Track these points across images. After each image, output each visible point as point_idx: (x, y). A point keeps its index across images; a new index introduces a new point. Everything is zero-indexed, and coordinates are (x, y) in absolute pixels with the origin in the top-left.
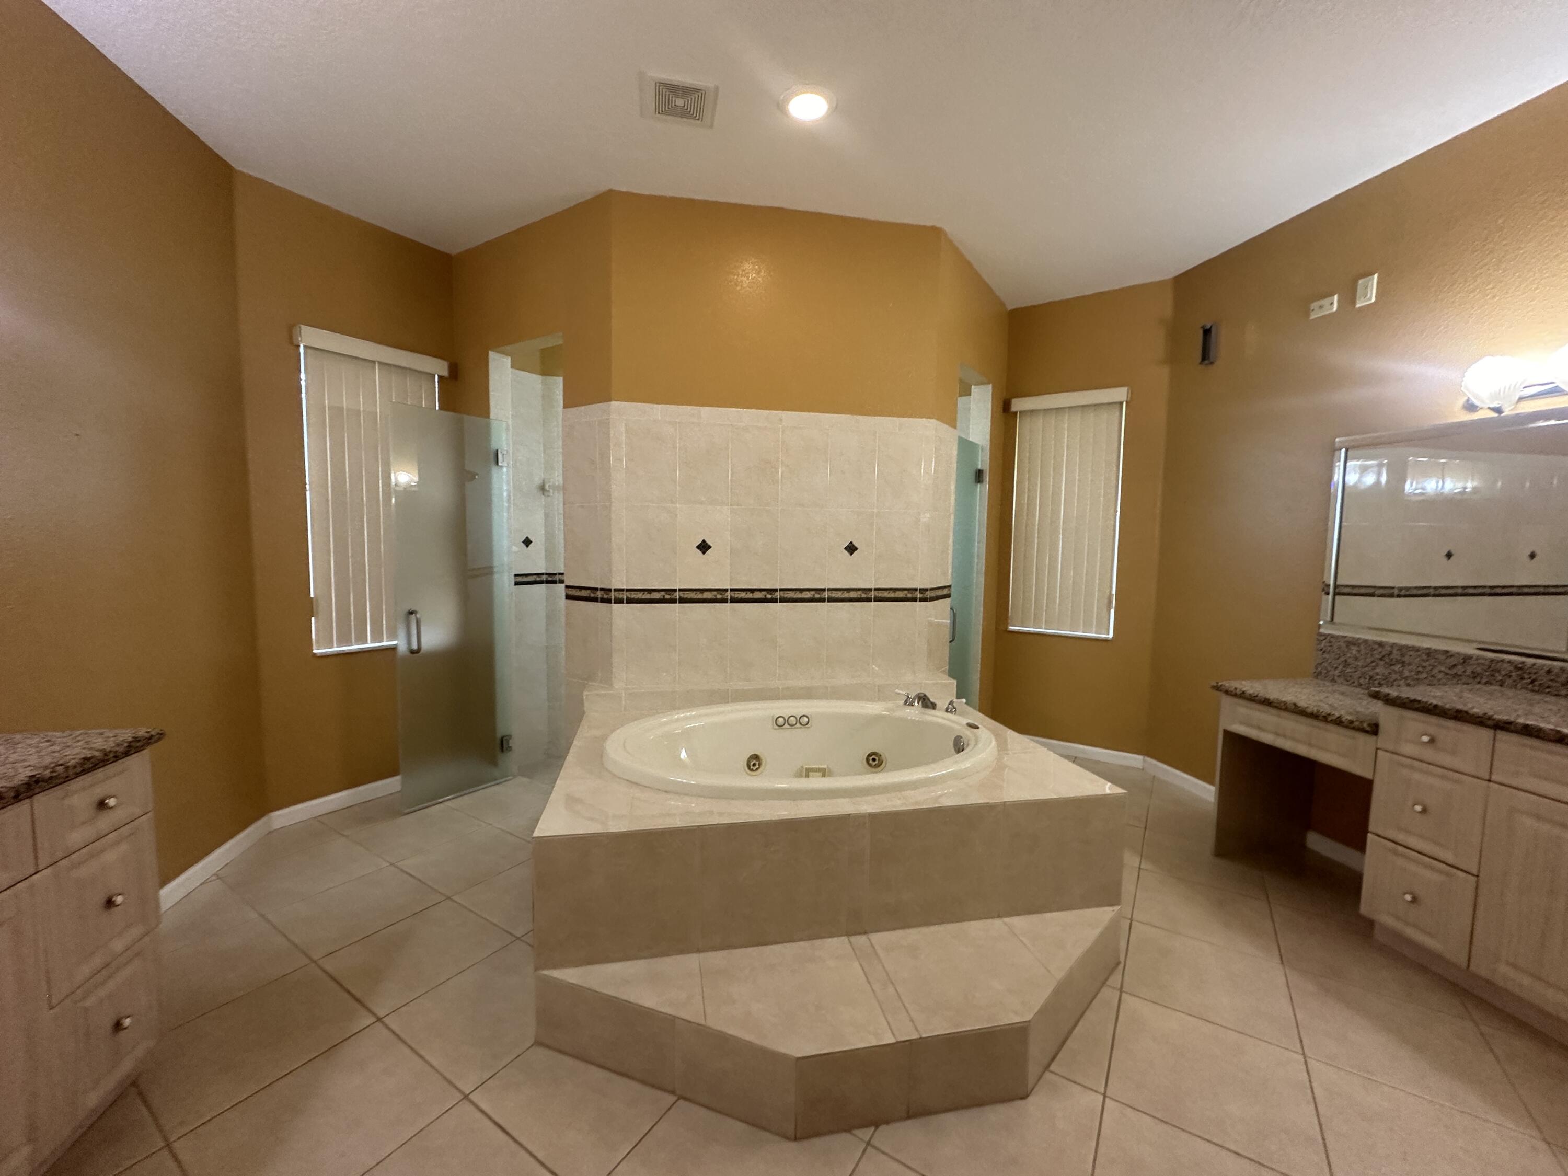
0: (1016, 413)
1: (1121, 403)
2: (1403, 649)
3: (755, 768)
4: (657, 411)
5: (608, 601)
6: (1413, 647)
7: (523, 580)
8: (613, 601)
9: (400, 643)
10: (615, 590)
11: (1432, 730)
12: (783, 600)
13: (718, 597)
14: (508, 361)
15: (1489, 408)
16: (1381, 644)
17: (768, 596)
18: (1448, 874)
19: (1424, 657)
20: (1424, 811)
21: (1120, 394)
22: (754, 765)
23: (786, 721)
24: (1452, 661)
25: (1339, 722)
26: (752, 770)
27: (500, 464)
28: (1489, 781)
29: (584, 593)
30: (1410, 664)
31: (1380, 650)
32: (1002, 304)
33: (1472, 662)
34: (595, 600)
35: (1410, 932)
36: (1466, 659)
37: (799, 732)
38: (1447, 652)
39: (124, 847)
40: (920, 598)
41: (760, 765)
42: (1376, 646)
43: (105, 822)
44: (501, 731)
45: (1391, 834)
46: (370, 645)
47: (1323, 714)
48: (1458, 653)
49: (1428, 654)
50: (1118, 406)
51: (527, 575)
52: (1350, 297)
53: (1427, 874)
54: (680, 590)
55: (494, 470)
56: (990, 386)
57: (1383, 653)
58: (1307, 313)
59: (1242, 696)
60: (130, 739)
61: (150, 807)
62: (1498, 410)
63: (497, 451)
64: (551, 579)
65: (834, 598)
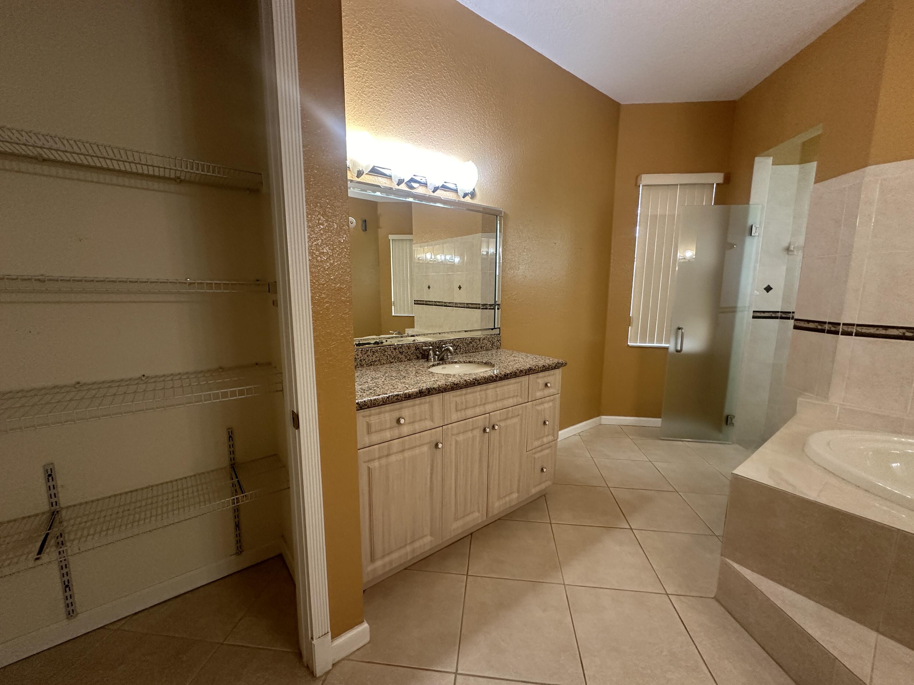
7: (758, 315)
8: (840, 333)
9: (671, 346)
14: (770, 160)
27: (753, 234)
34: (821, 331)
39: (551, 404)
43: (547, 392)
44: (727, 412)
46: (655, 345)
51: (764, 312)
55: (748, 240)
60: (557, 363)
61: (560, 392)
63: (752, 225)
64: (785, 316)
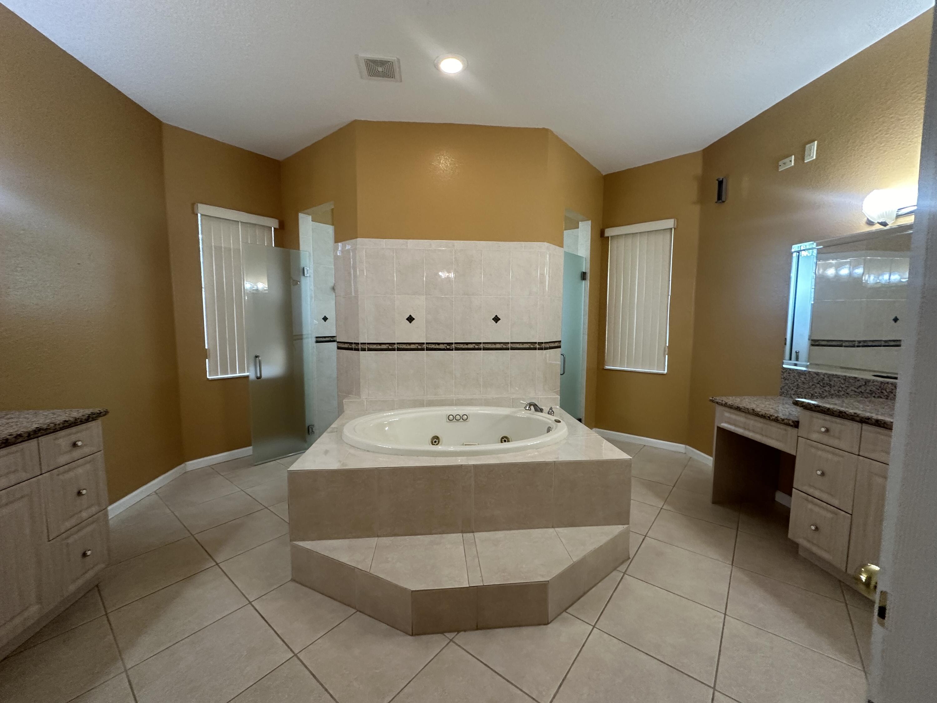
0: (608, 237)
1: (671, 229)
2: (830, 376)
3: (435, 444)
4: (384, 243)
5: (357, 350)
6: (836, 375)
7: (320, 340)
8: (360, 350)
9: (250, 373)
10: (361, 344)
11: (828, 425)
12: (457, 349)
13: (419, 347)
14: (310, 218)
15: (878, 223)
16: (817, 374)
17: (448, 347)
18: (836, 514)
19: (843, 381)
20: (823, 474)
21: (670, 223)
22: (435, 442)
23: (454, 417)
24: (858, 384)
25: (776, 420)
26: (433, 444)
27: (305, 275)
28: (859, 455)
29: (346, 346)
30: (834, 386)
31: (817, 377)
32: (599, 172)
33: (870, 384)
34: (351, 349)
35: (815, 549)
36: (867, 382)
37: (461, 424)
38: (856, 378)
39: (88, 466)
40: (538, 348)
41: (439, 442)
42: (815, 375)
43: (77, 454)
44: (308, 423)
45: (805, 488)
46: (238, 375)
47: (769, 415)
48: (862, 379)
49: (845, 380)
50: (669, 230)
51: (325, 337)
52: (801, 157)
53: (824, 513)
54: (398, 343)
55: (303, 279)
56: (590, 222)
57: (819, 379)
58: (778, 167)
59: (725, 405)
60: (90, 413)
61: (102, 448)
62: (884, 224)
63: (304, 268)
64: (331, 339)
65: (487, 348)
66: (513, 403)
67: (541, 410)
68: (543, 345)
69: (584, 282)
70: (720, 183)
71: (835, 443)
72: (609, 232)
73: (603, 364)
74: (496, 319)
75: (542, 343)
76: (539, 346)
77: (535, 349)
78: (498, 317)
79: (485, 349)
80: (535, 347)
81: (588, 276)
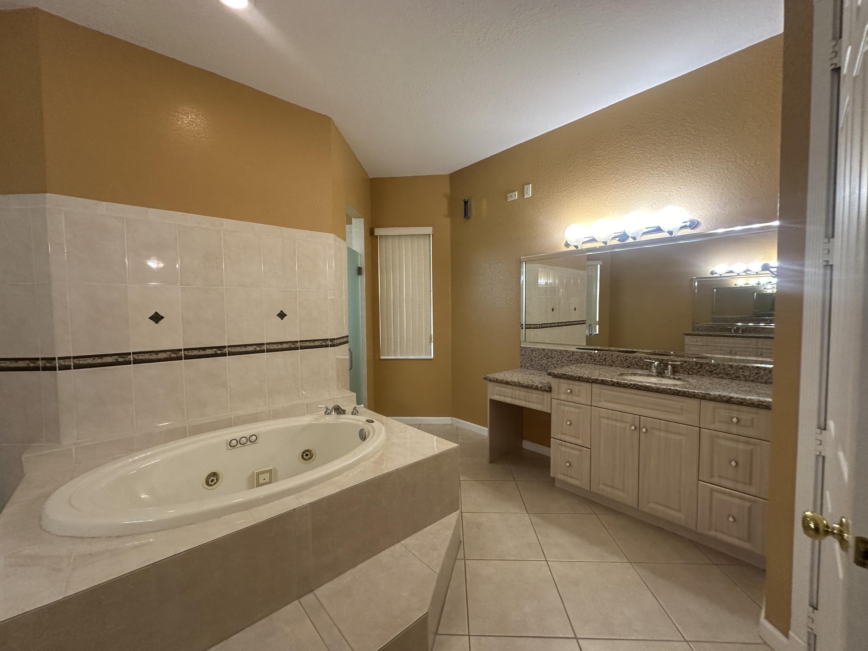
0: (377, 236)
1: (430, 235)
2: (552, 351)
3: (213, 483)
5: (52, 369)
6: (555, 350)
8: (57, 369)
10: (59, 358)
11: (571, 387)
12: (232, 354)
13: (173, 356)
15: (574, 246)
16: (544, 350)
17: (218, 352)
18: (581, 450)
19: (559, 354)
20: (571, 424)
21: (429, 230)
22: (212, 481)
23: (238, 442)
24: (568, 355)
25: (536, 388)
26: (211, 485)
28: (591, 406)
29: (21, 364)
30: (554, 358)
31: (544, 352)
32: (367, 174)
33: (575, 354)
34: (35, 369)
35: (569, 480)
36: (573, 353)
37: (249, 448)
38: (567, 351)
40: (330, 345)
41: (217, 480)
42: (542, 351)
45: (559, 436)
47: (531, 385)
48: (570, 351)
49: (560, 353)
50: (428, 236)
52: (522, 193)
53: (573, 452)
54: (134, 353)
56: (362, 220)
57: (545, 354)
58: (506, 199)
59: (497, 381)
62: (576, 247)
65: (271, 349)
66: (308, 409)
67: (344, 412)
68: (335, 341)
69: (360, 276)
70: (466, 203)
71: (577, 399)
72: (378, 232)
73: (379, 355)
74: (282, 315)
75: (334, 339)
76: (331, 343)
77: (327, 346)
78: (284, 313)
79: (269, 351)
80: (327, 344)
81: (364, 271)
